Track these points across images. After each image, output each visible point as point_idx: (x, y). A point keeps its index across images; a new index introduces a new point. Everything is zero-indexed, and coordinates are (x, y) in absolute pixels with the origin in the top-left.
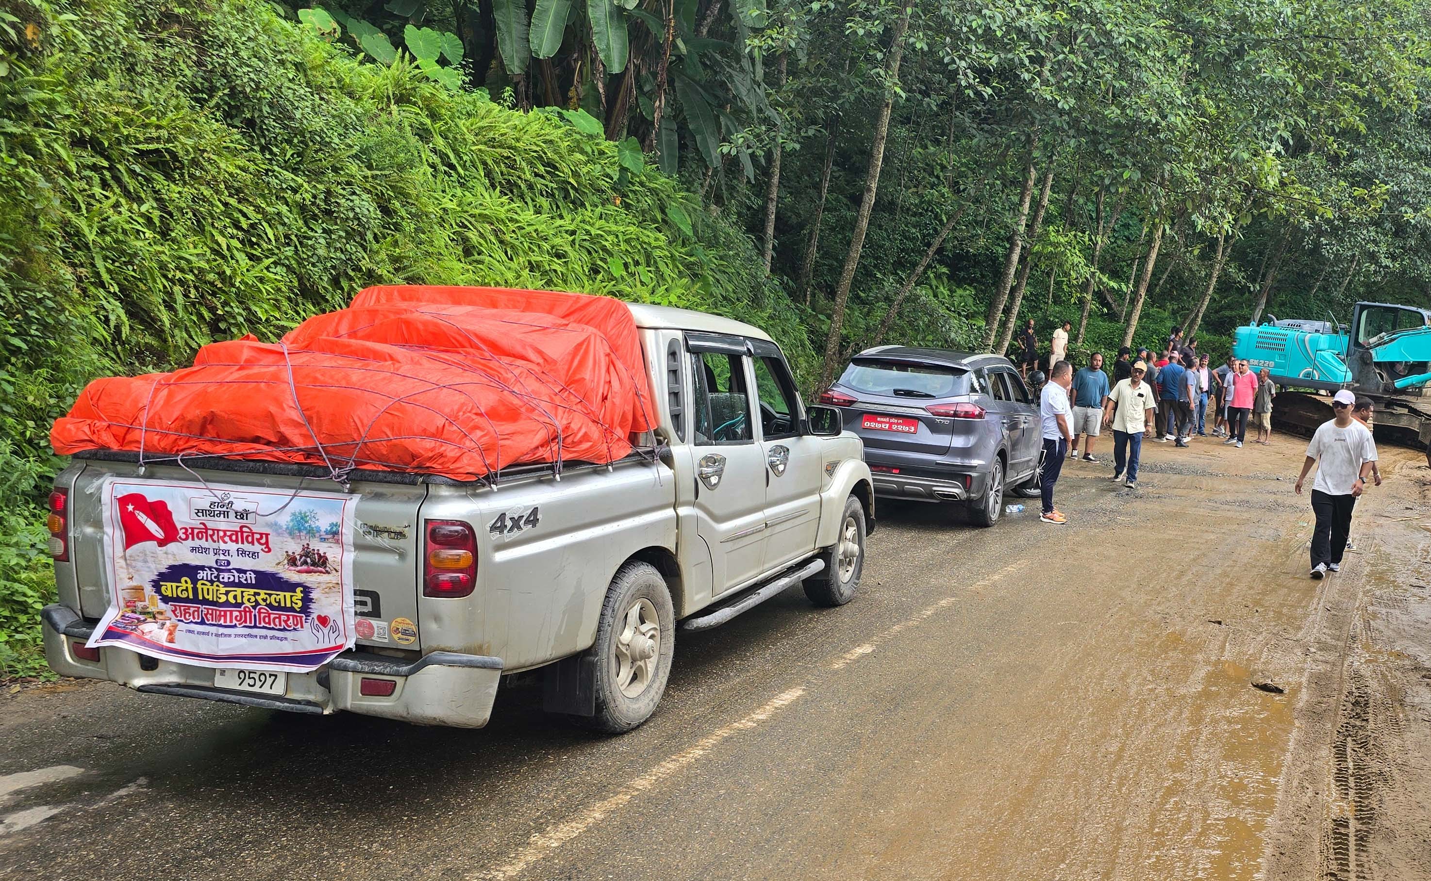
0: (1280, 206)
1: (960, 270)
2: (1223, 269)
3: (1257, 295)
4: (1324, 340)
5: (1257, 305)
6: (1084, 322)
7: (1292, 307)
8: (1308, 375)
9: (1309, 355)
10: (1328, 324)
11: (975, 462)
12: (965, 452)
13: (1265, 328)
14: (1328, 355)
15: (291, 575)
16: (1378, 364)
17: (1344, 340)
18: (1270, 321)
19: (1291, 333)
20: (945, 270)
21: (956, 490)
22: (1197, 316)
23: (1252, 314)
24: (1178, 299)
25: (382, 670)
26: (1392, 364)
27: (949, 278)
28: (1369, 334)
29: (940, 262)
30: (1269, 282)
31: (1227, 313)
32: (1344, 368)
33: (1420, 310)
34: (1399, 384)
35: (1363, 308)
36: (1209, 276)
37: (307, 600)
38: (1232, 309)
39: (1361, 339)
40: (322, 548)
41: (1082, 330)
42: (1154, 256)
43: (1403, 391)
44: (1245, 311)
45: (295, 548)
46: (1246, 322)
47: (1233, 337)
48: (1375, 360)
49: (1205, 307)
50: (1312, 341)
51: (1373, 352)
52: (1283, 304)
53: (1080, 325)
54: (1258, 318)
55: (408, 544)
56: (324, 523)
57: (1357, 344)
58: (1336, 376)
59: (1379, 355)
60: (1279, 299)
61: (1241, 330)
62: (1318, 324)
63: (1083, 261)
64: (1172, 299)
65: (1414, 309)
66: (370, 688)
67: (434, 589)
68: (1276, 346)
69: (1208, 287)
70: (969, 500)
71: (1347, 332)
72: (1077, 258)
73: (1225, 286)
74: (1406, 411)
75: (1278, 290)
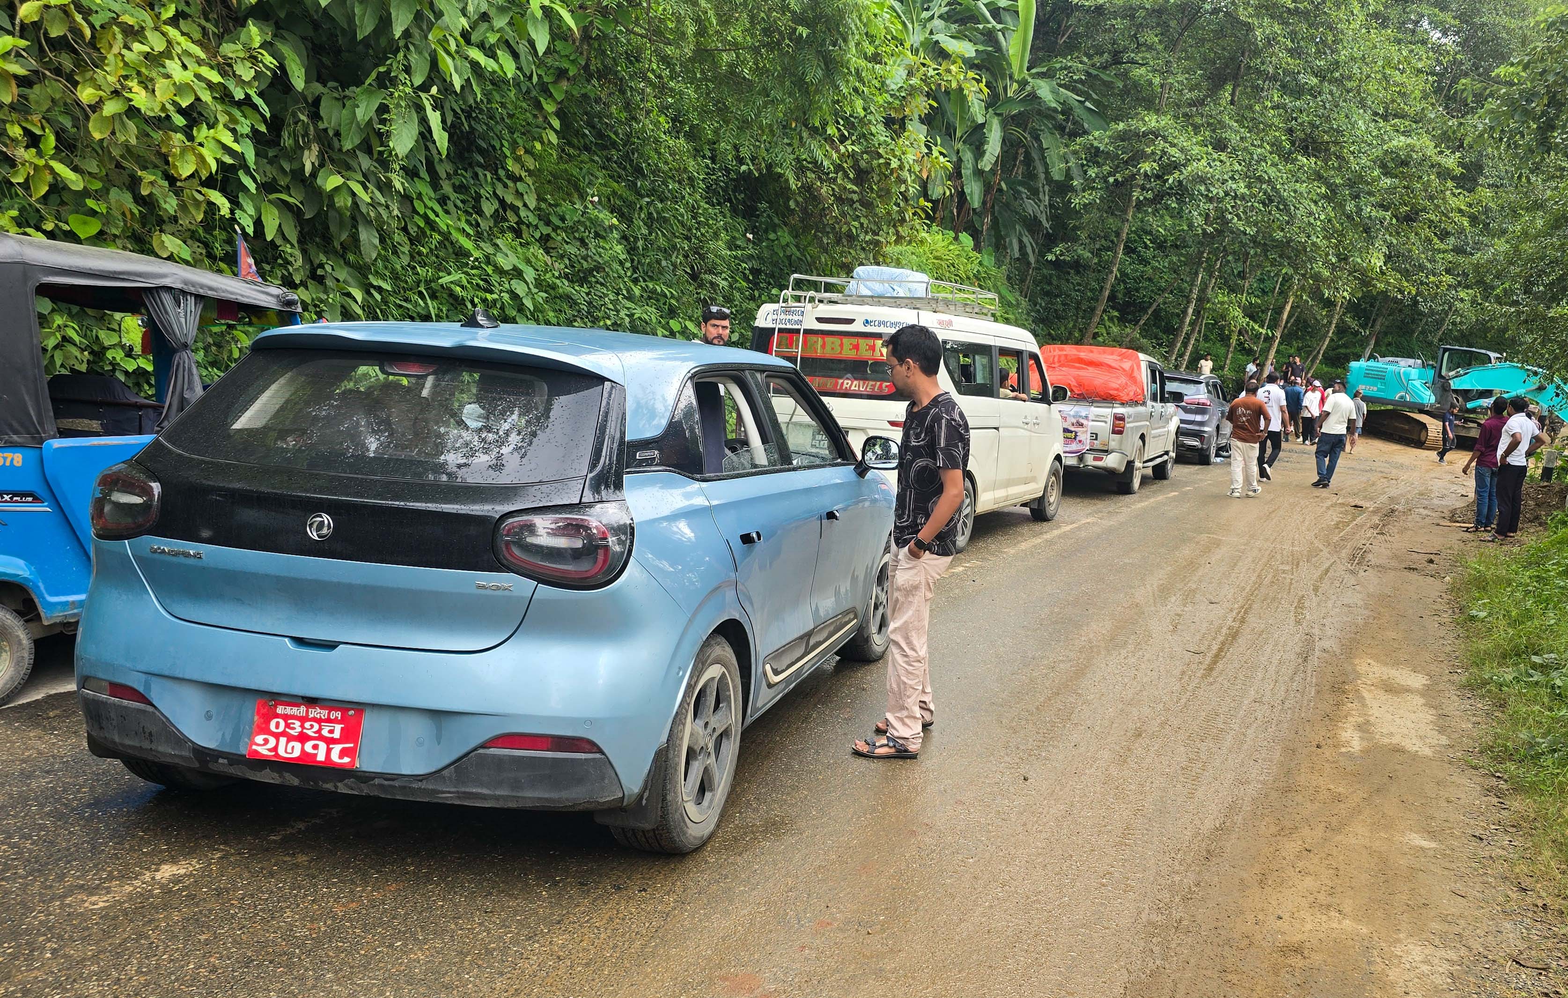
0: (1381, 286)
1: (1128, 314)
2: (1341, 319)
3: (1367, 339)
4: (1414, 373)
5: (1368, 345)
6: (1230, 356)
7: (1397, 347)
8: (1402, 397)
9: (1402, 382)
10: (1419, 361)
11: (1206, 429)
12: (1201, 424)
13: (1371, 363)
14: (1418, 383)
15: (1072, 429)
16: (1456, 391)
17: (1431, 373)
18: (1375, 358)
19: (1391, 368)
20: (1116, 314)
21: (1196, 443)
22: (1319, 352)
23: (1363, 352)
24: (1302, 338)
25: (1100, 455)
26: (1467, 392)
27: (1119, 319)
28: (1450, 369)
29: (1113, 308)
30: (1378, 327)
31: (1342, 351)
32: (1429, 392)
33: (1488, 353)
34: (1470, 405)
35: (1445, 350)
36: (1330, 323)
37: (1076, 436)
38: (1346, 348)
39: (1444, 373)
40: (1082, 421)
41: (1228, 362)
42: (1288, 308)
43: (1473, 411)
44: (1358, 350)
45: (1074, 421)
46: (1358, 358)
47: (1346, 370)
48: (1453, 388)
49: (1325, 346)
50: (1405, 373)
51: (1451, 382)
52: (1389, 344)
53: (1226, 358)
54: (1367, 356)
55: (1108, 420)
56: (1084, 414)
57: (1441, 376)
58: (1423, 399)
59: (1455, 384)
60: (1386, 341)
61: (1354, 364)
62: (1411, 361)
63: (1241, 315)
64: (1298, 338)
65: (1483, 351)
66: (1095, 459)
67: (1114, 432)
68: (1379, 376)
69: (1328, 332)
70: (1202, 449)
71: (1433, 367)
72: (1237, 313)
73: (1342, 330)
74: (1475, 425)
75: (1386, 334)
